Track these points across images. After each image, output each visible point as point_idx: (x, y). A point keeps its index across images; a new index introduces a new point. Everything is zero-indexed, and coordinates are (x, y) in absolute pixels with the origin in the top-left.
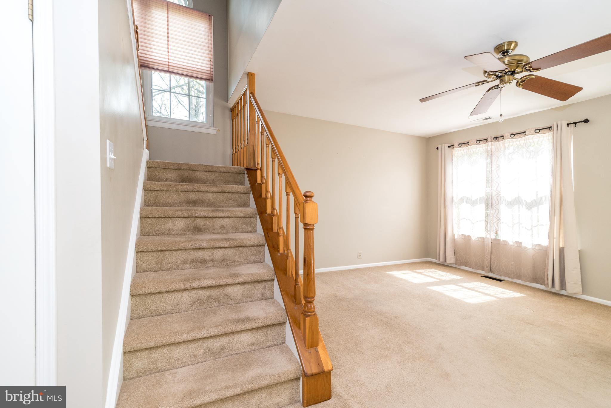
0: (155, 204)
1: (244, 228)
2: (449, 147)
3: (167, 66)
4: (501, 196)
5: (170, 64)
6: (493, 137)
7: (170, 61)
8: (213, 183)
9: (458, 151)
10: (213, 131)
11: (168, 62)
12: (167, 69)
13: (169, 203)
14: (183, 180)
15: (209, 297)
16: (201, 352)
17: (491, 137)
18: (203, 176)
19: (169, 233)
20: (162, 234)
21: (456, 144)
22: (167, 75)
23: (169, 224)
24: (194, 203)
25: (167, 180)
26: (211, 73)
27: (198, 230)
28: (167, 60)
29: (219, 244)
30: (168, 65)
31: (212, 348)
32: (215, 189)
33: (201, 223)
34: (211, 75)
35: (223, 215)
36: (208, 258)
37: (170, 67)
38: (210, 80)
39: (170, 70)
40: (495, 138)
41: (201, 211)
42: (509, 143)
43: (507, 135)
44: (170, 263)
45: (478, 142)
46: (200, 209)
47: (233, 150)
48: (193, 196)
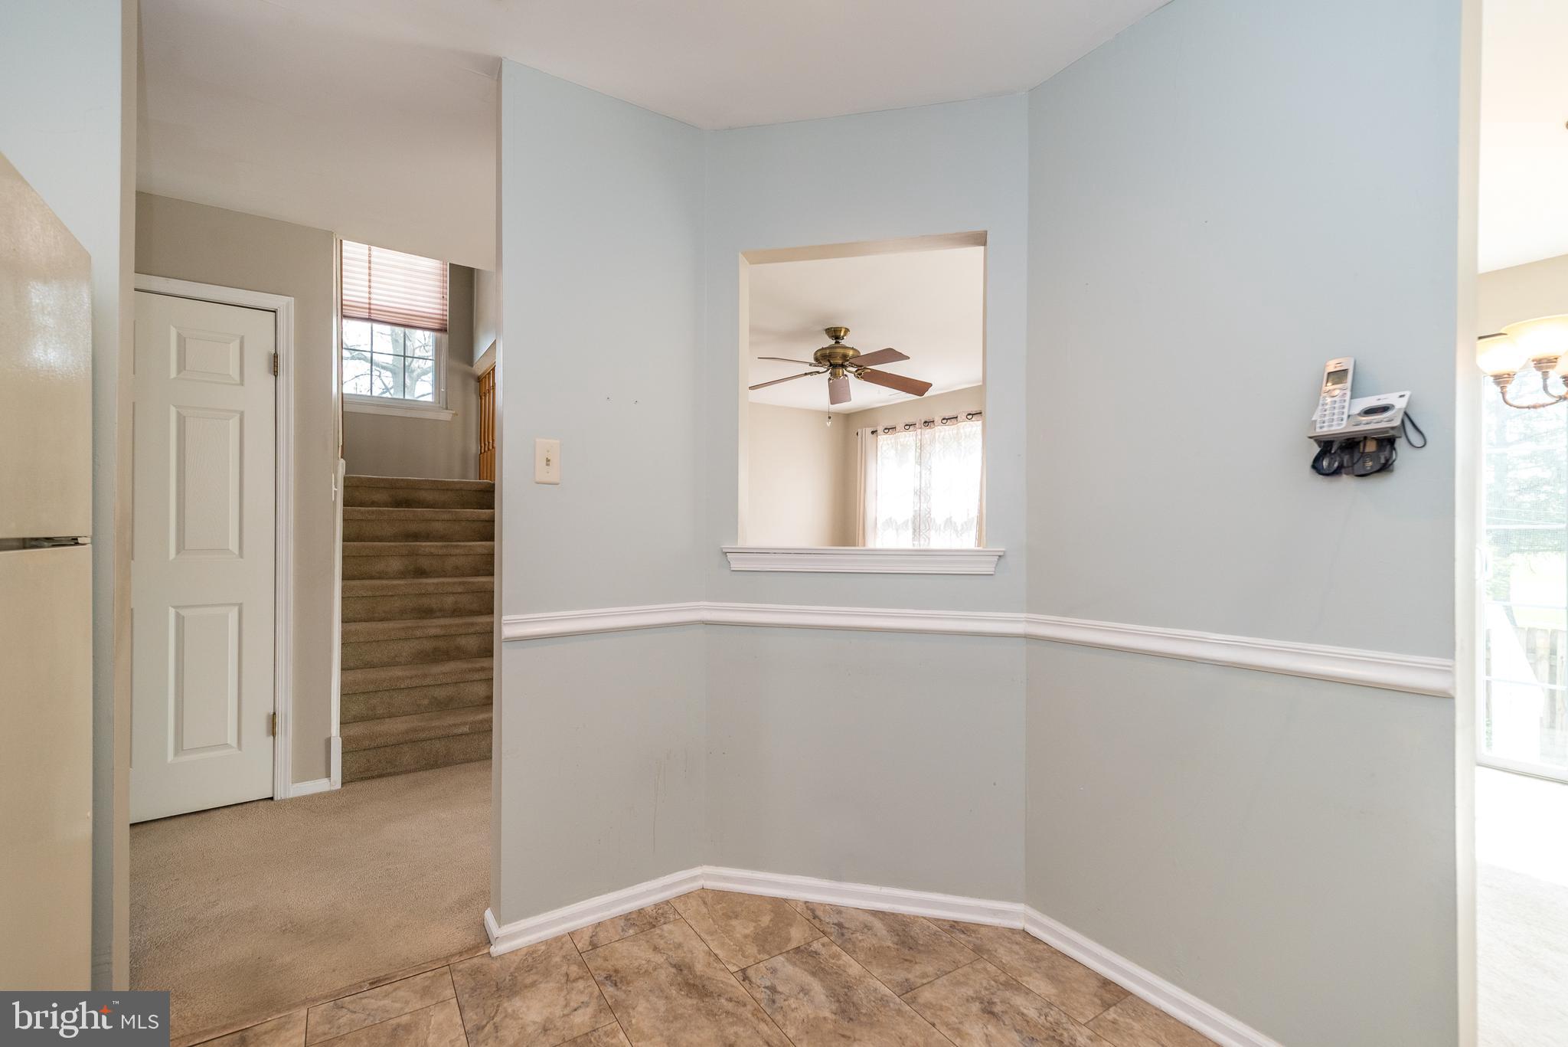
0: (359, 538)
1: (488, 570)
2: (873, 432)
3: (368, 311)
4: (932, 516)
5: (372, 307)
6: (923, 421)
7: (372, 302)
8: (444, 506)
9: (884, 439)
10: (446, 416)
11: (370, 304)
12: (366, 315)
13: (377, 537)
14: (398, 503)
15: (436, 649)
16: (426, 702)
17: (920, 420)
18: (428, 496)
19: (381, 576)
20: (372, 578)
21: (880, 429)
22: (367, 325)
23: (380, 566)
24: (416, 537)
25: (373, 504)
26: (445, 318)
27: (421, 573)
28: (367, 301)
29: (450, 589)
30: (370, 309)
31: (439, 698)
32: (446, 516)
33: (425, 563)
34: (445, 322)
35: (457, 551)
36: (435, 606)
37: (372, 311)
38: (442, 330)
39: (373, 316)
40: (925, 422)
41: (426, 546)
42: (942, 431)
43: (938, 419)
44: (384, 612)
45: (907, 427)
46: (424, 544)
47: (481, 447)
48: (413, 527)
